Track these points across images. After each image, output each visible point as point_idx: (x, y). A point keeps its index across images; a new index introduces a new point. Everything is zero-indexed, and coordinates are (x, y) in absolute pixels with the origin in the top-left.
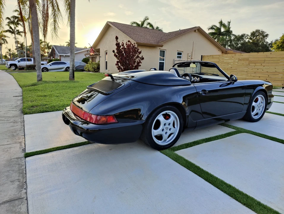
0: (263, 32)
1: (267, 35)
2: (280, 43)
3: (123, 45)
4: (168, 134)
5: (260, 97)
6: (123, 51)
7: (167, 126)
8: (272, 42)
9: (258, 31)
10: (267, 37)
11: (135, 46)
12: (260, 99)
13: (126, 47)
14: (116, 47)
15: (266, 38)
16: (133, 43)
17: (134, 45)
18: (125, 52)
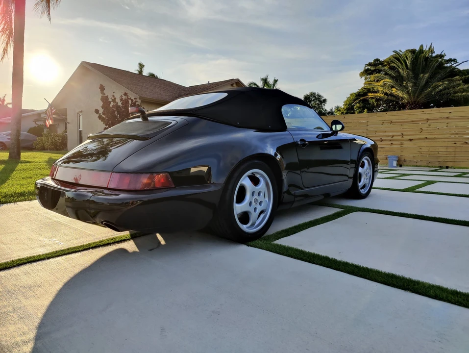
0: (319, 96)
1: (325, 101)
2: (345, 110)
3: (114, 100)
4: (258, 211)
5: (366, 160)
6: (115, 111)
7: (256, 197)
8: (331, 110)
9: (313, 94)
10: (324, 102)
11: (137, 103)
12: (366, 162)
13: (120, 104)
14: (101, 103)
15: (324, 105)
16: (133, 98)
17: (136, 101)
18: (118, 113)
